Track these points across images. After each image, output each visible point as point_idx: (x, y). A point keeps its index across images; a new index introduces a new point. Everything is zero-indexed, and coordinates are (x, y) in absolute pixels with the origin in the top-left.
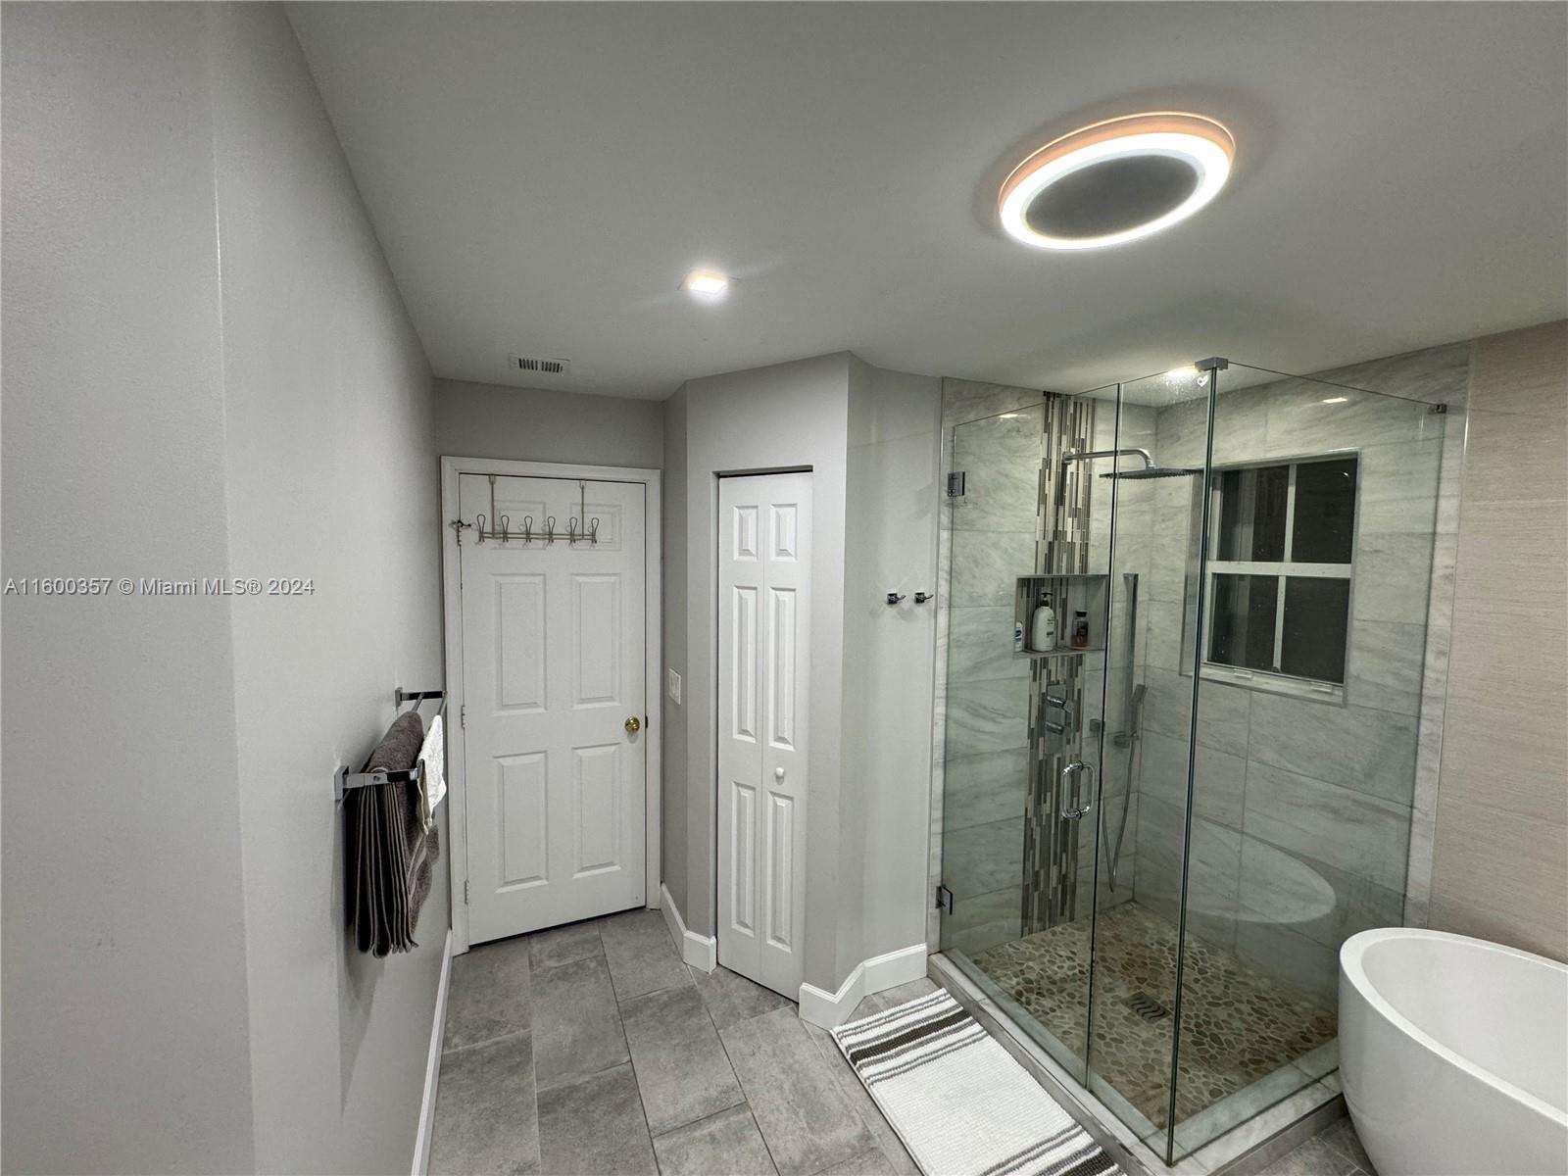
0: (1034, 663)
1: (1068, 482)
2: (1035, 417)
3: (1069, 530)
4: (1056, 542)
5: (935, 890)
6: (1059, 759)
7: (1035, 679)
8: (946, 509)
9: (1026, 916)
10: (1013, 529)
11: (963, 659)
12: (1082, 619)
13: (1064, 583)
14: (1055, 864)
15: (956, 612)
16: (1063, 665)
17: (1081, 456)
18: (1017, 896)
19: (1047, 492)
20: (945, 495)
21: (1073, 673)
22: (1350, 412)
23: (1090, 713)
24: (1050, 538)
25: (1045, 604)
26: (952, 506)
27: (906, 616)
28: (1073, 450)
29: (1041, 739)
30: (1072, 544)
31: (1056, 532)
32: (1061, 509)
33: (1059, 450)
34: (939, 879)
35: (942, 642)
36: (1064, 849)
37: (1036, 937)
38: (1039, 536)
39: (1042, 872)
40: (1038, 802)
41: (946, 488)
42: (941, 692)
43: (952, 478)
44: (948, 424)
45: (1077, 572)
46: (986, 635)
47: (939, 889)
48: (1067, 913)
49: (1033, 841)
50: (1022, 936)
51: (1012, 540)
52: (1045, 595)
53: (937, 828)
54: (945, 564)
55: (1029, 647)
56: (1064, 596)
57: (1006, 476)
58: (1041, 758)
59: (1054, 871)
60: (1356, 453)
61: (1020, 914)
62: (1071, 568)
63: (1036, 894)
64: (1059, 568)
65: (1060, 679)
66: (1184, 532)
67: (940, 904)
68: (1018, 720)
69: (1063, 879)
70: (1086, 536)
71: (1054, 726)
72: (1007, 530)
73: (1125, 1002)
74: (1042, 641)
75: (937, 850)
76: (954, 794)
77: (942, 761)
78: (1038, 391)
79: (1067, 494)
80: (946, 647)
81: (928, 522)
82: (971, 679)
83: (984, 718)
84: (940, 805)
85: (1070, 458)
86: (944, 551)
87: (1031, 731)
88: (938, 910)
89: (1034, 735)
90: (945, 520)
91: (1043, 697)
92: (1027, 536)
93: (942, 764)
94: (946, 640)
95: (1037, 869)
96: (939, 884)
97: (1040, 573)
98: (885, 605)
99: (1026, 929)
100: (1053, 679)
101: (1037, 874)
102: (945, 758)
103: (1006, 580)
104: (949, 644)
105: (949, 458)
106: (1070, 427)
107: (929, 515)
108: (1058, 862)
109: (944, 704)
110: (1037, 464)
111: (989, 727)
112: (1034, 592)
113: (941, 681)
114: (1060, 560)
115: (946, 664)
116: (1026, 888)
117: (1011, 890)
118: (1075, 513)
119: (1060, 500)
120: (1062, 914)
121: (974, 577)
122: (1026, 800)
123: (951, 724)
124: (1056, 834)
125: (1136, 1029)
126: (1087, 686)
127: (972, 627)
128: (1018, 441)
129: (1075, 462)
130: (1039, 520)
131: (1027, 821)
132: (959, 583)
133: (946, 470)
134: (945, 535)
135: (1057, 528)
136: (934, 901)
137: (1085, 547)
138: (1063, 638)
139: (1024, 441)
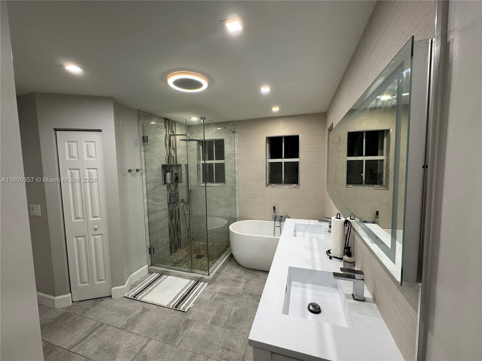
0: (167, 186)
1: (171, 141)
2: (162, 124)
3: (172, 153)
4: (170, 156)
5: (148, 249)
6: (175, 210)
7: (168, 190)
8: (143, 146)
9: (171, 250)
10: (160, 152)
11: (151, 186)
12: (176, 175)
13: (172, 166)
14: (176, 235)
15: (147, 174)
16: (174, 186)
17: (174, 135)
18: (168, 246)
19: (167, 143)
20: (142, 142)
21: (176, 188)
22: (221, 131)
23: (180, 198)
24: (168, 155)
25: (168, 172)
26: (144, 145)
27: (134, 175)
28: (172, 133)
29: (171, 205)
30: (173, 156)
31: (170, 153)
32: (170, 148)
33: (169, 133)
34: (149, 246)
35: (144, 182)
36: (178, 232)
37: (174, 254)
38: (166, 155)
39: (174, 238)
40: (171, 221)
41: (142, 140)
42: (145, 196)
43: (143, 137)
44: (141, 123)
45: (175, 164)
46: (156, 180)
47: (150, 249)
48: (180, 246)
49: (171, 231)
50: (170, 255)
51: (160, 155)
52: (168, 169)
53: (148, 232)
54: (143, 161)
55: (165, 183)
56: (172, 170)
57: (157, 138)
58: (171, 210)
59: (176, 237)
60: (223, 139)
61: (169, 250)
62: (173, 163)
63: (173, 244)
64: (171, 163)
65: (173, 190)
66: (196, 155)
67: (150, 253)
68: (165, 201)
69: (178, 238)
70: (176, 154)
71: (173, 202)
72: (158, 152)
73: (195, 258)
74: (169, 181)
75: (148, 238)
76: (151, 223)
77: (147, 214)
78: (162, 117)
79: (171, 144)
80: (146, 183)
81: (138, 149)
82: (153, 191)
83: (157, 201)
84: (148, 226)
85: (171, 135)
86: (143, 157)
87: (168, 203)
88: (150, 254)
89: (169, 204)
90: (142, 149)
91: (170, 194)
92: (163, 154)
93: (147, 215)
94: (146, 181)
95: (172, 238)
96: (149, 248)
97: (167, 164)
98: (128, 172)
99: (171, 253)
100: (172, 190)
101: (172, 239)
102: (148, 213)
103: (159, 165)
104: (146, 182)
105: (142, 132)
106: (170, 127)
107: (138, 147)
108: (177, 235)
109: (146, 199)
110: (164, 136)
111: (158, 203)
112: (166, 168)
113: (145, 192)
114: (171, 160)
115: (146, 188)
116: (170, 243)
117: (167, 244)
118: (173, 149)
119: (170, 146)
120: (179, 247)
121: (151, 164)
122: (169, 221)
123: (149, 204)
124: (176, 228)
125: (198, 261)
126: (179, 191)
127: (151, 178)
128: (159, 130)
129: (172, 136)
130: (166, 150)
131: (169, 226)
132: (148, 166)
133: (142, 135)
134: (143, 153)
135: (170, 152)
136: (148, 253)
137: (176, 157)
138: (172, 180)
139: (161, 130)
